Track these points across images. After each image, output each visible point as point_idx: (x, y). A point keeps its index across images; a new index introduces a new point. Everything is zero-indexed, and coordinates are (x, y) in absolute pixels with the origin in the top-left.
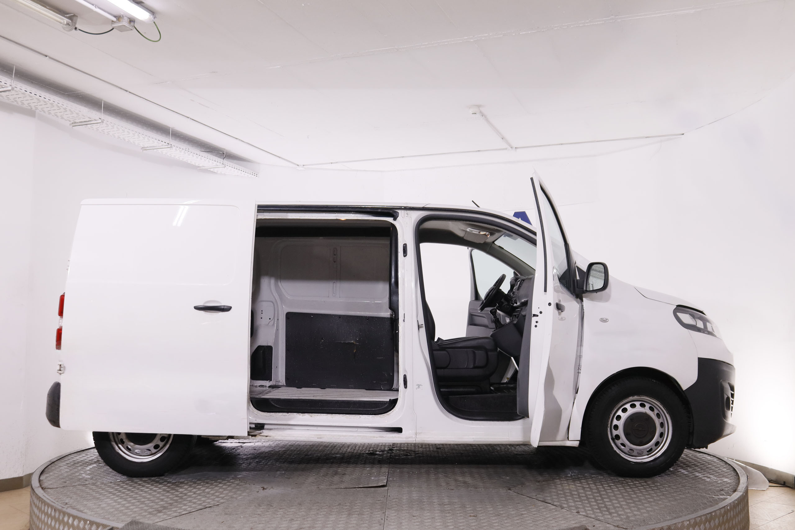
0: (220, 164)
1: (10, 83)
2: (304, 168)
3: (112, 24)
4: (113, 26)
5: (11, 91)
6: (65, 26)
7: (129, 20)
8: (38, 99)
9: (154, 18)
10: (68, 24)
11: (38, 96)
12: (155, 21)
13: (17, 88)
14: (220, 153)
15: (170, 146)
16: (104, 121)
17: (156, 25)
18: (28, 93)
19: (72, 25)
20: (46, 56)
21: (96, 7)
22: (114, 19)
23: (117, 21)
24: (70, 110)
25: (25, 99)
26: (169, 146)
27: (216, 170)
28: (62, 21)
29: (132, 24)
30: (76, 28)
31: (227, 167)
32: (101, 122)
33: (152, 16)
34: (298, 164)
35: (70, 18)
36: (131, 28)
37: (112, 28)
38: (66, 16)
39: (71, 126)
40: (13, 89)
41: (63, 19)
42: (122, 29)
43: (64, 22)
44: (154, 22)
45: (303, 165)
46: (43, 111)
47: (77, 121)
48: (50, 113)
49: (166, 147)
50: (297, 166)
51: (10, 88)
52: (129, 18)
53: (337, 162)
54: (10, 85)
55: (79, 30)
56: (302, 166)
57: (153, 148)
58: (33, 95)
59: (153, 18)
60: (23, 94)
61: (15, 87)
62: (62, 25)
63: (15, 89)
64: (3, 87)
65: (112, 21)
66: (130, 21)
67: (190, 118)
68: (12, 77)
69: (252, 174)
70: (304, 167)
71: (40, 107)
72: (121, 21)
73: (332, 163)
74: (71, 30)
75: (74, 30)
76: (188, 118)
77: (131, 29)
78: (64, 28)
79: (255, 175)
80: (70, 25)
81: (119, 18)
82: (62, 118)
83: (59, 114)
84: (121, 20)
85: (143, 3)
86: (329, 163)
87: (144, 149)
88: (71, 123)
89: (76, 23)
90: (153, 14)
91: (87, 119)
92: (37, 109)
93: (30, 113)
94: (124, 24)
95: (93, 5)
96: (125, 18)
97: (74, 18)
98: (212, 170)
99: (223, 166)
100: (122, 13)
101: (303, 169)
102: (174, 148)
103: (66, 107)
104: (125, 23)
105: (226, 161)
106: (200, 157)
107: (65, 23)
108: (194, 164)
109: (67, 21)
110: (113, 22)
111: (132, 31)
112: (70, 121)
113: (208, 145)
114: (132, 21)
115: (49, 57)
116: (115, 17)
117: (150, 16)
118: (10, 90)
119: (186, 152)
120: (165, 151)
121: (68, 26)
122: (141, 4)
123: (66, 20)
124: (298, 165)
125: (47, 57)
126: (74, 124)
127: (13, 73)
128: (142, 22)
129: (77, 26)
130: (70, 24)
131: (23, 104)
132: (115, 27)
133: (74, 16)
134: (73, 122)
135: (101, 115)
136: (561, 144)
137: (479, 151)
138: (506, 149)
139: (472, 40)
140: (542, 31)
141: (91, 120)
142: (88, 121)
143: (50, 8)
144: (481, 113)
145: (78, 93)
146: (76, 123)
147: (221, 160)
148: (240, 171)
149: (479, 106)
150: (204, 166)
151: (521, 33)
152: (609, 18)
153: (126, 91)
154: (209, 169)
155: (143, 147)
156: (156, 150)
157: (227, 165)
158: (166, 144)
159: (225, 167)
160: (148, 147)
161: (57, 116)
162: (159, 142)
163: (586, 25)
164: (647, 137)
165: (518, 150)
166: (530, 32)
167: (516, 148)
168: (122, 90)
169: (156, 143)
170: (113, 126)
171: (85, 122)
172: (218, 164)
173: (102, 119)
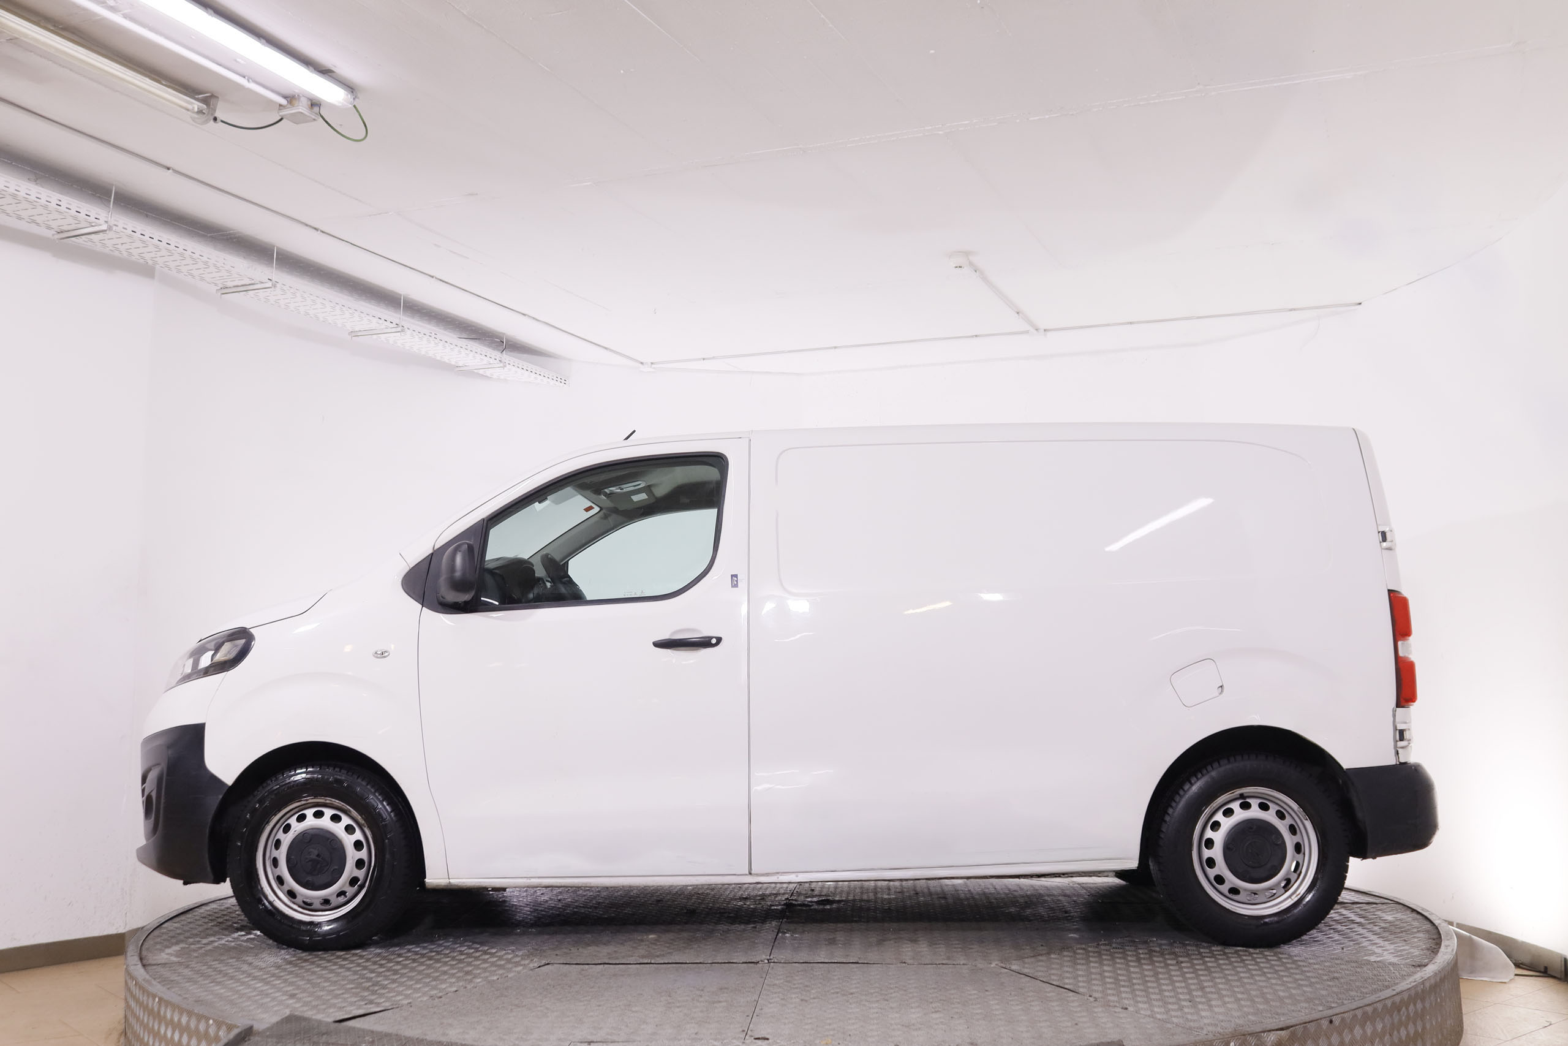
0: (495, 362)
1: (106, 217)
2: (654, 368)
3: (279, 109)
4: (281, 114)
5: (107, 232)
6: (195, 116)
7: (309, 103)
8: (157, 247)
9: (354, 99)
10: (200, 112)
11: (155, 241)
12: (355, 103)
13: (117, 226)
14: (497, 342)
15: (401, 329)
16: (277, 284)
17: (358, 111)
18: (138, 235)
19: (208, 113)
20: (168, 169)
21: (248, 81)
22: (284, 102)
23: (289, 106)
24: (215, 265)
25: (135, 245)
26: (399, 329)
27: (488, 373)
28: (190, 107)
29: (316, 109)
30: (215, 119)
31: (508, 366)
32: (271, 286)
33: (349, 96)
34: (642, 361)
35: (205, 101)
36: (314, 117)
37: (280, 118)
38: (197, 97)
39: (220, 294)
40: (110, 228)
41: (191, 103)
42: (298, 119)
43: (194, 107)
44: (355, 106)
45: (652, 363)
46: (167, 266)
47: (230, 284)
48: (179, 271)
49: (394, 330)
50: (640, 365)
51: (104, 227)
52: (311, 100)
53: (714, 358)
54: (105, 222)
55: (222, 121)
56: (650, 364)
57: (370, 333)
58: (147, 238)
59: (352, 100)
60: (130, 236)
61: (115, 225)
62: (189, 113)
63: (114, 228)
64: (93, 224)
65: (280, 105)
66: (312, 105)
68: (109, 207)
69: (557, 379)
70: (653, 366)
71: (160, 261)
72: (296, 105)
73: (704, 359)
74: (206, 122)
75: (212, 122)
77: (314, 120)
78: (193, 119)
79: (561, 380)
80: (204, 113)
81: (291, 99)
82: (202, 279)
83: (195, 272)
84: (296, 103)
85: (333, 72)
86: (699, 359)
87: (354, 334)
88: (219, 288)
89: (215, 111)
90: (352, 92)
91: (248, 282)
92: (156, 263)
93: (146, 270)
94: (300, 110)
95: (244, 77)
96: (302, 99)
97: (212, 101)
98: (481, 372)
99: (501, 365)
100: (297, 91)
101: (653, 370)
102: (409, 332)
103: (208, 260)
104: (302, 108)
105: (507, 357)
106: (457, 349)
107: (196, 110)
108: (447, 361)
109: (198, 106)
110: (281, 108)
111: (316, 122)
112: (216, 285)
114: (315, 104)
115: (173, 170)
116: (285, 97)
117: (347, 95)
118: (105, 231)
119: (431, 339)
120: (392, 337)
121: (201, 115)
122: (330, 74)
123: (196, 105)
124: (642, 363)
125: (170, 171)
126: (225, 290)
127: (110, 197)
128: (332, 106)
129: (216, 115)
130: (204, 111)
131: (130, 254)
132: (285, 115)
133: (213, 96)
134: (221, 286)
135: (272, 273)
136: (1131, 323)
137: (976, 336)
138: (1027, 332)
139: (941, 132)
140: (1071, 113)
141: (253, 282)
142: (250, 285)
143: (168, 84)
144: (971, 264)
145: (230, 234)
146: (227, 288)
147: (496, 354)
148: (533, 375)
149: (967, 254)
150: (466, 366)
151: (1031, 119)
152: (1194, 89)
153: (315, 229)
154: (476, 371)
155: (352, 332)
156: (375, 337)
157: (509, 364)
158: (394, 325)
159: (505, 366)
160: (360, 331)
161: (193, 277)
162: (380, 321)
163: (1152, 102)
164: (1291, 310)
165: (1049, 334)
166: (1047, 117)
167: (1045, 330)
168: (307, 227)
169: (374, 324)
170: (294, 294)
171: (242, 286)
172: (492, 361)
173: (274, 280)
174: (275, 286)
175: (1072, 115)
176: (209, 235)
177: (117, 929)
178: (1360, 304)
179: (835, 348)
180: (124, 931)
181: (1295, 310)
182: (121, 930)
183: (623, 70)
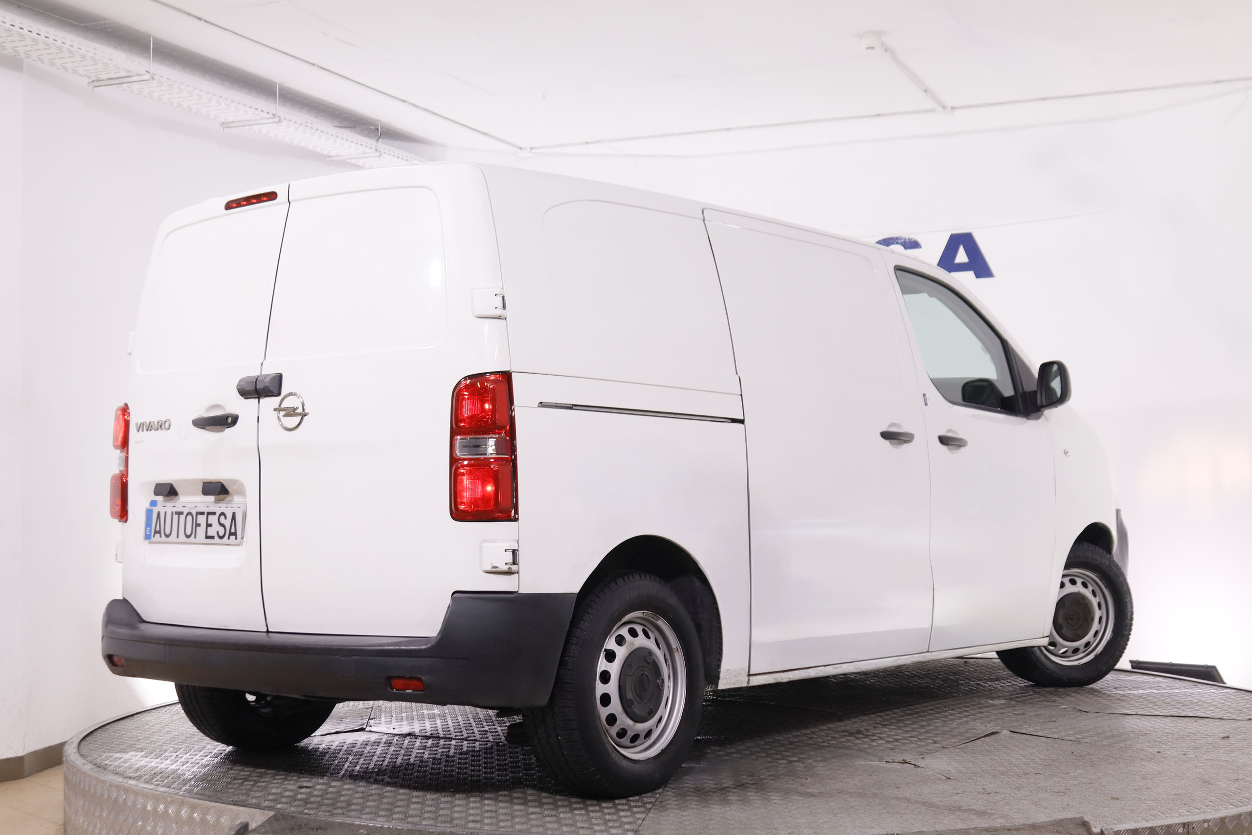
0: (371, 150)
2: (533, 153)
8: (34, 40)
11: (34, 35)
14: (371, 129)
15: (278, 120)
16: (156, 78)
18: (17, 28)
24: (93, 58)
25: (11, 39)
26: (276, 120)
27: (363, 162)
31: (383, 155)
32: (148, 78)
34: (521, 146)
39: (92, 87)
45: (531, 148)
47: (104, 77)
49: (270, 121)
50: (520, 151)
53: (597, 142)
56: (529, 149)
57: (247, 123)
58: (25, 32)
70: (533, 151)
71: (35, 54)
73: (587, 143)
82: (76, 72)
83: (70, 66)
87: (226, 125)
88: (92, 81)
91: (123, 74)
92: (29, 57)
93: (14, 63)
98: (354, 161)
99: (378, 154)
101: (534, 157)
102: (284, 122)
103: (86, 53)
105: (383, 145)
106: (333, 137)
108: (323, 151)
112: (89, 77)
113: (347, 114)
119: (307, 128)
120: (267, 127)
124: (521, 148)
131: (4, 48)
134: (95, 79)
135: (150, 64)
137: (879, 115)
138: (933, 110)
141: (130, 74)
142: (126, 77)
144: (883, 45)
145: (105, 24)
146: (99, 80)
147: (370, 142)
149: (878, 34)
150: (338, 155)
153: (198, 18)
154: (350, 161)
155: (224, 123)
156: (247, 128)
157: (385, 153)
158: (270, 116)
159: (380, 155)
160: (233, 122)
161: (67, 70)
162: (257, 112)
164: (1217, 82)
165: (957, 111)
167: (952, 108)
168: (189, 17)
169: (250, 114)
170: (169, 84)
171: (117, 78)
172: (367, 150)
173: (152, 72)
174: (153, 78)
176: (82, 25)
179: (728, 129)
181: (1220, 82)
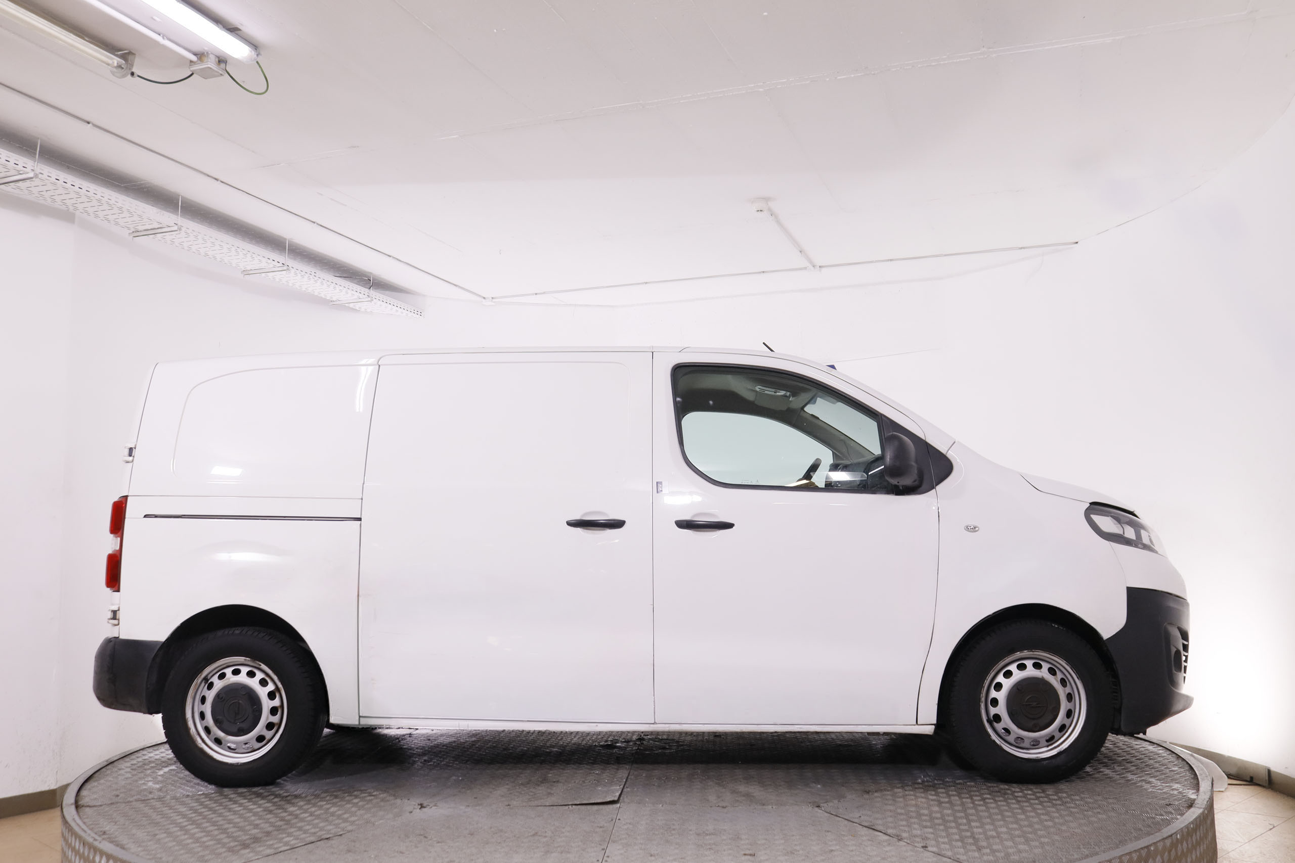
0: (364, 296)
1: (32, 166)
2: (494, 302)
3: (190, 65)
4: (191, 69)
5: (34, 179)
6: (115, 70)
7: (217, 60)
8: (78, 193)
9: (257, 55)
10: (119, 67)
11: (76, 188)
12: (258, 60)
13: (42, 174)
14: (365, 280)
15: (286, 268)
16: (182, 228)
17: (260, 67)
18: (61, 182)
19: (127, 68)
20: (88, 123)
21: (163, 38)
22: (194, 58)
23: (199, 62)
24: (128, 211)
25: (58, 192)
26: (285, 268)
27: (357, 306)
28: (110, 62)
29: (223, 65)
30: (132, 74)
31: (375, 300)
32: (176, 229)
33: (253, 52)
34: (484, 296)
35: (124, 57)
36: (220, 72)
37: (191, 73)
38: (116, 53)
39: (132, 237)
40: (36, 176)
41: (112, 59)
42: (207, 74)
43: (113, 62)
44: (257, 62)
45: (492, 298)
46: (86, 212)
47: (140, 228)
48: (97, 216)
49: (280, 269)
50: (483, 299)
51: (31, 175)
52: (218, 57)
53: (544, 293)
54: (32, 170)
55: (139, 76)
56: (491, 298)
57: (260, 271)
58: (68, 185)
59: (256, 56)
60: (54, 184)
61: (41, 173)
62: (109, 67)
63: (40, 175)
64: (21, 172)
65: (191, 61)
66: (219, 61)
67: (317, 224)
68: (35, 157)
69: (414, 311)
70: (494, 300)
71: (80, 206)
72: (205, 61)
73: (536, 294)
74: (124, 76)
75: (129, 76)
76: (314, 223)
77: (221, 74)
78: (113, 73)
79: (418, 313)
80: (123, 68)
81: (201, 56)
82: (117, 224)
83: (111, 218)
84: (205, 59)
85: (240, 30)
86: (533, 294)
87: (246, 272)
88: (131, 232)
89: (132, 65)
90: (256, 49)
91: (156, 226)
92: (76, 209)
93: (67, 216)
94: (209, 66)
95: (159, 35)
96: (211, 56)
97: (130, 57)
98: (351, 305)
99: (369, 299)
100: (206, 49)
101: (493, 304)
102: (293, 271)
103: (123, 206)
104: (211, 63)
105: (373, 292)
106: (333, 285)
107: (116, 64)
108: (323, 297)
109: (118, 61)
110: (193, 64)
111: (222, 77)
112: (129, 229)
113: (346, 267)
114: (222, 60)
115: (92, 124)
116: (195, 54)
117: (251, 52)
118: (32, 178)
119: (311, 277)
120: (278, 276)
121: (120, 69)
122: (236, 32)
123: (116, 60)
124: (484, 298)
125: (90, 125)
126: (136, 233)
127: (36, 150)
128: (238, 62)
129: (134, 70)
130: (123, 66)
131: (54, 201)
132: (195, 70)
133: (130, 53)
134: (133, 230)
135: (178, 218)
136: (891, 260)
137: (763, 272)
138: (805, 268)
139: (761, 90)
140: (873, 73)
141: (161, 226)
142: (158, 228)
143: (91, 40)
144: (770, 210)
145: (142, 184)
146: (137, 231)
147: (365, 290)
148: (395, 308)
149: (767, 199)
150: (339, 300)
151: (839, 78)
152: (979, 52)
153: (216, 179)
154: (347, 305)
155: (244, 270)
156: (264, 274)
158: (280, 265)
159: (372, 301)
160: (252, 270)
161: (109, 221)
162: (269, 261)
163: (942, 63)
164: (1021, 248)
165: (823, 270)
166: (853, 76)
167: (820, 267)
168: (209, 178)
169: (264, 264)
170: (196, 237)
171: (152, 229)
172: (361, 296)
173: (179, 224)
174: (180, 230)
175: (874, 74)
176: (122, 185)
177: (48, 786)
178: (1077, 243)
179: (646, 283)
180: (55, 788)
181: (1024, 248)
182: (53, 787)
183: (497, 30)
